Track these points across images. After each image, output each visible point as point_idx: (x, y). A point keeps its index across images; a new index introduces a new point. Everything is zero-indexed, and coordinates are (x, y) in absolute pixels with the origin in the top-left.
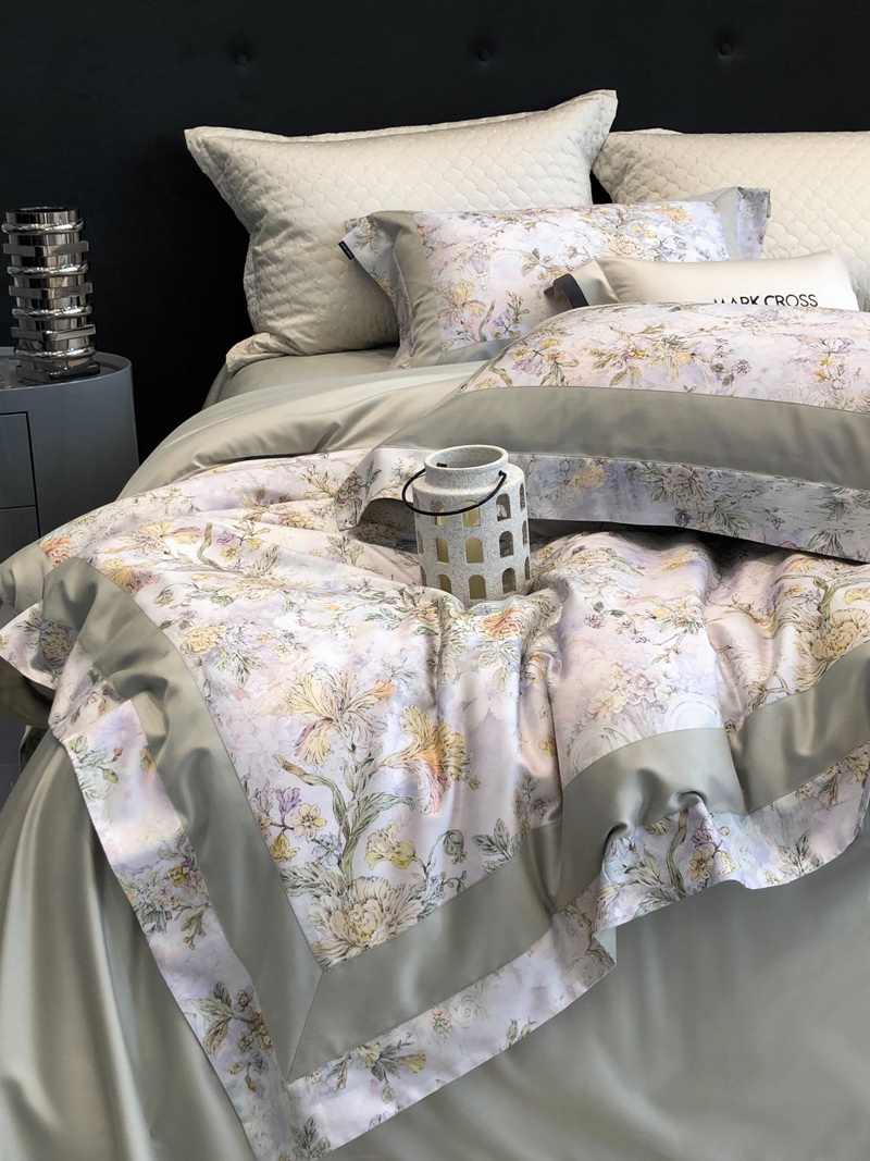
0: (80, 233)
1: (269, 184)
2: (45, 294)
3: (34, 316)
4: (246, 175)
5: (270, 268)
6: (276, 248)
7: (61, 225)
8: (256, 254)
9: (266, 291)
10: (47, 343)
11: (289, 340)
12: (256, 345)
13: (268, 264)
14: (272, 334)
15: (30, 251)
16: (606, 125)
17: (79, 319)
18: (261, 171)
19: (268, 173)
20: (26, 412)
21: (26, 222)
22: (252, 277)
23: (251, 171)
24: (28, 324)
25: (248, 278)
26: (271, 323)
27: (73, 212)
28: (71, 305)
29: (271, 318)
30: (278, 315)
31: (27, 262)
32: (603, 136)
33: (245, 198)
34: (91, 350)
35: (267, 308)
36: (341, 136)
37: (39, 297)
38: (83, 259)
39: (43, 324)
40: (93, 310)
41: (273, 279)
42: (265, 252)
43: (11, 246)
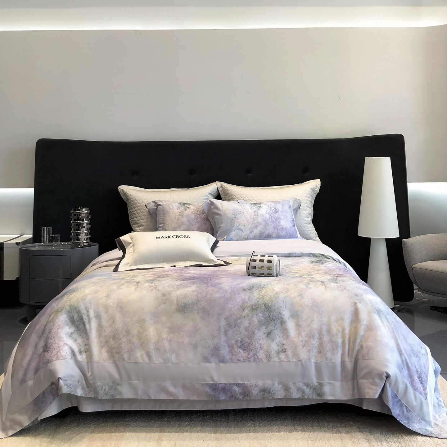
0: (89, 213)
2: (79, 227)
3: (77, 233)
7: (84, 211)
10: (78, 239)
15: (76, 217)
17: (87, 233)
20: (71, 255)
21: (76, 211)
24: (74, 234)
27: (88, 209)
28: (86, 231)
31: (75, 220)
34: (89, 241)
37: (77, 228)
38: (89, 219)
39: (78, 235)
40: (91, 231)
43: (72, 217)
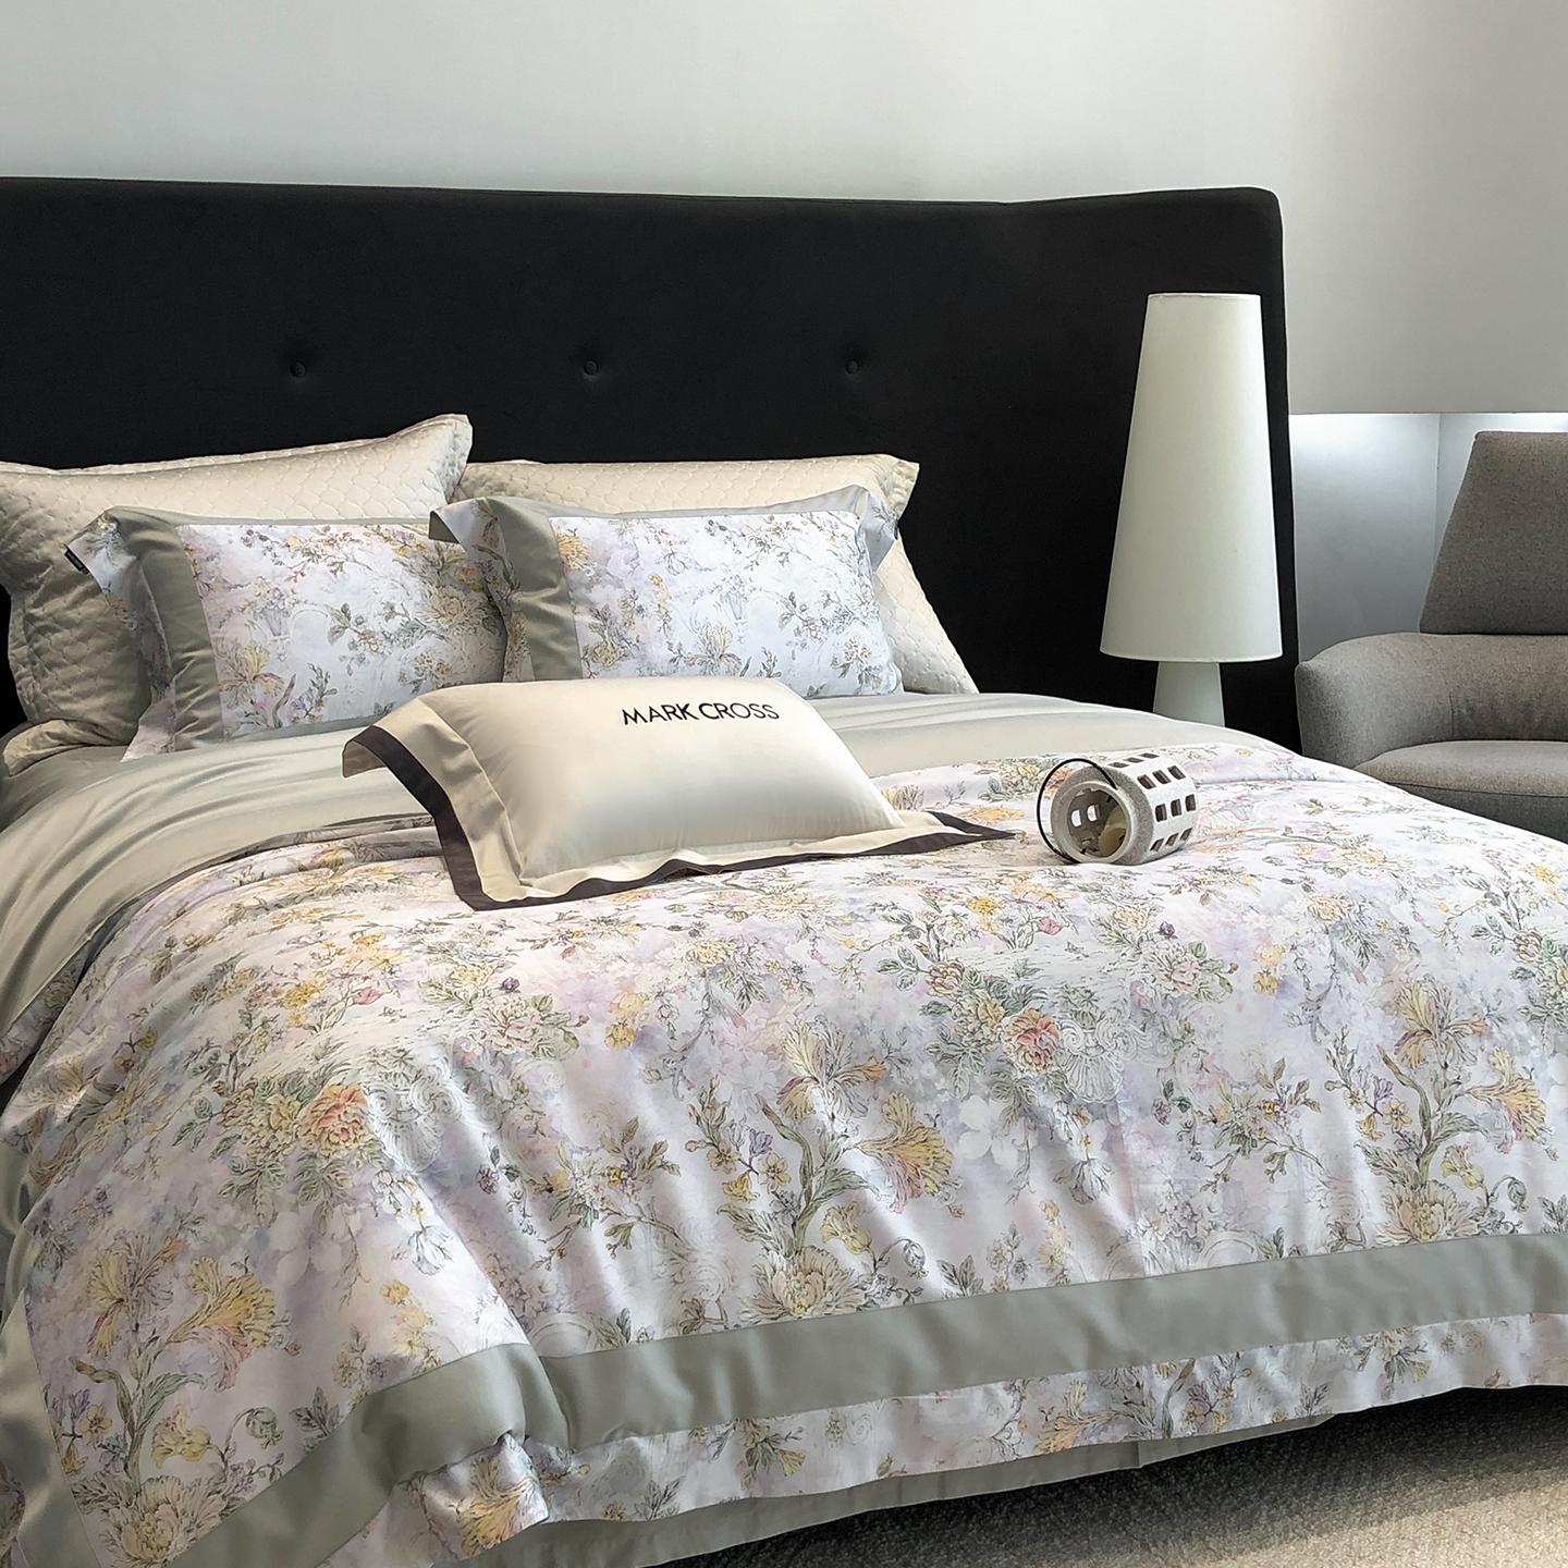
1: (52, 528)
4: (17, 516)
5: (57, 635)
6: (68, 608)
8: (30, 619)
9: (51, 665)
11: (96, 725)
12: (47, 737)
13: (54, 631)
14: (67, 721)
16: (463, 455)
18: (40, 511)
19: (51, 513)
22: (24, 650)
23: (24, 511)
25: (16, 653)
26: (63, 707)
29: (66, 700)
30: (77, 695)
32: (459, 468)
33: (13, 546)
35: (58, 688)
36: (128, 468)
41: (66, 649)
42: (50, 615)
